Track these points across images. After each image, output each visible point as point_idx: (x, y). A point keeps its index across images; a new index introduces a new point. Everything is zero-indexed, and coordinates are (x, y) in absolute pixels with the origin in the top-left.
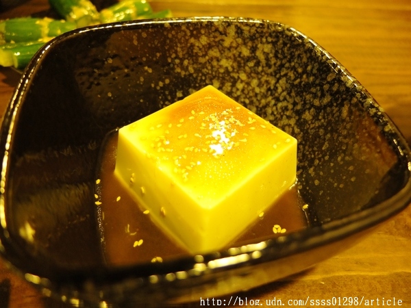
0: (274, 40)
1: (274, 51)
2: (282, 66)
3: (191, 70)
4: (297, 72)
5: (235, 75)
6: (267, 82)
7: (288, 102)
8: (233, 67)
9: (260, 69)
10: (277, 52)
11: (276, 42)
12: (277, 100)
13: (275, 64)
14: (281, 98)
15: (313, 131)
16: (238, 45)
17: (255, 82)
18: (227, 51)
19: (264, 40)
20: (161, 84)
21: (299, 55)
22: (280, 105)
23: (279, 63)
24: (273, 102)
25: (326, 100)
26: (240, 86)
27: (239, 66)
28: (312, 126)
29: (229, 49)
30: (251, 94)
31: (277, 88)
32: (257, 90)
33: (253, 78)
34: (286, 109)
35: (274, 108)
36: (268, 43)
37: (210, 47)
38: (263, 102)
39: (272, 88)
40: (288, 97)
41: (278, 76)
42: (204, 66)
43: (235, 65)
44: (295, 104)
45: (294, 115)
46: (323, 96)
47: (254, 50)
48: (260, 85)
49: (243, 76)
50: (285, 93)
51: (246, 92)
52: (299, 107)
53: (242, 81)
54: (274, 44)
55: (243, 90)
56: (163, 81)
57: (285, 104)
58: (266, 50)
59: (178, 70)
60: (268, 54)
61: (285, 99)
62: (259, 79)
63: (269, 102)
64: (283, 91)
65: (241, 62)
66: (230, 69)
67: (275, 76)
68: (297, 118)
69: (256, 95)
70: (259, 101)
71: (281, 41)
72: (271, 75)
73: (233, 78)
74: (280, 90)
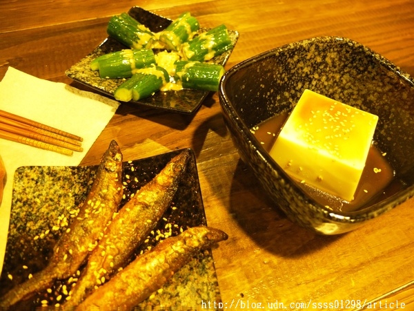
0: (339, 49)
1: (338, 57)
2: (345, 66)
3: (286, 79)
4: (359, 70)
5: (311, 76)
6: (333, 77)
7: (353, 90)
8: (310, 71)
9: (328, 69)
10: (340, 57)
11: (341, 51)
12: (343, 88)
13: (339, 65)
14: (346, 87)
15: (379, 107)
16: (315, 56)
17: (324, 78)
18: (308, 61)
19: (332, 50)
20: (268, 94)
21: (360, 59)
22: (346, 92)
23: (342, 64)
24: (340, 90)
25: (387, 89)
26: (314, 83)
27: (314, 70)
28: (377, 104)
29: (309, 60)
30: (321, 87)
31: (342, 81)
32: (326, 83)
33: (323, 76)
34: (352, 94)
35: (341, 94)
36: (334, 51)
37: (299, 61)
38: (331, 90)
39: (338, 81)
40: (352, 86)
41: (342, 73)
42: (293, 74)
43: (312, 70)
44: (359, 90)
45: (360, 98)
46: (384, 85)
47: (324, 57)
48: (327, 80)
49: (316, 76)
50: (349, 84)
51: (318, 86)
52: (364, 92)
53: (315, 79)
54: (339, 52)
55: (316, 85)
56: (270, 91)
57: (350, 91)
58: (332, 56)
59: (279, 81)
60: (334, 59)
61: (350, 88)
62: (327, 76)
63: (336, 91)
64: (347, 82)
65: (315, 67)
66: (309, 73)
67: (340, 73)
68: (363, 99)
69: (325, 87)
70: (328, 91)
71: (344, 50)
72: (336, 72)
73: (310, 78)
74: (344, 82)
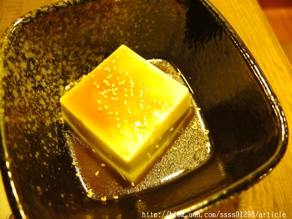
0: (24, 37)
1: (31, 42)
2: (45, 43)
3: (34, 117)
4: (60, 31)
5: (37, 84)
6: (47, 61)
7: (73, 49)
8: (32, 82)
9: (37, 61)
10: (33, 40)
11: (27, 35)
12: (65, 58)
13: (40, 47)
14: (66, 54)
15: (106, 38)
16: (19, 68)
17: (43, 71)
18: (22, 80)
19: (21, 44)
20: (45, 148)
21: (50, 23)
22: (70, 58)
23: (41, 43)
24: (64, 62)
25: (98, 19)
26: (44, 84)
27: (32, 77)
28: (103, 38)
29: (21, 77)
30: (50, 78)
31: (57, 54)
32: (49, 72)
33: (40, 71)
34: (76, 53)
35: (69, 63)
36: (23, 43)
37: (19, 91)
38: (59, 71)
39: (54, 59)
40: (70, 48)
41: (49, 49)
42: (30, 106)
43: (31, 79)
44: (78, 45)
45: (85, 48)
46: (93, 19)
47: (24, 57)
48: (47, 68)
49: (38, 78)
50: (65, 49)
51: (48, 82)
52: (83, 42)
53: (41, 81)
54: (27, 39)
55: (47, 84)
56: (43, 145)
57: (72, 53)
58: (27, 48)
59: (34, 128)
60: (30, 48)
61: (69, 51)
62: (43, 66)
63: (62, 65)
64: (62, 50)
65: (30, 75)
66: (33, 85)
67: (48, 51)
68: (89, 46)
69: (52, 74)
70: (58, 74)
71: (29, 31)
72: (44, 54)
73: (38, 86)
74: (60, 52)
